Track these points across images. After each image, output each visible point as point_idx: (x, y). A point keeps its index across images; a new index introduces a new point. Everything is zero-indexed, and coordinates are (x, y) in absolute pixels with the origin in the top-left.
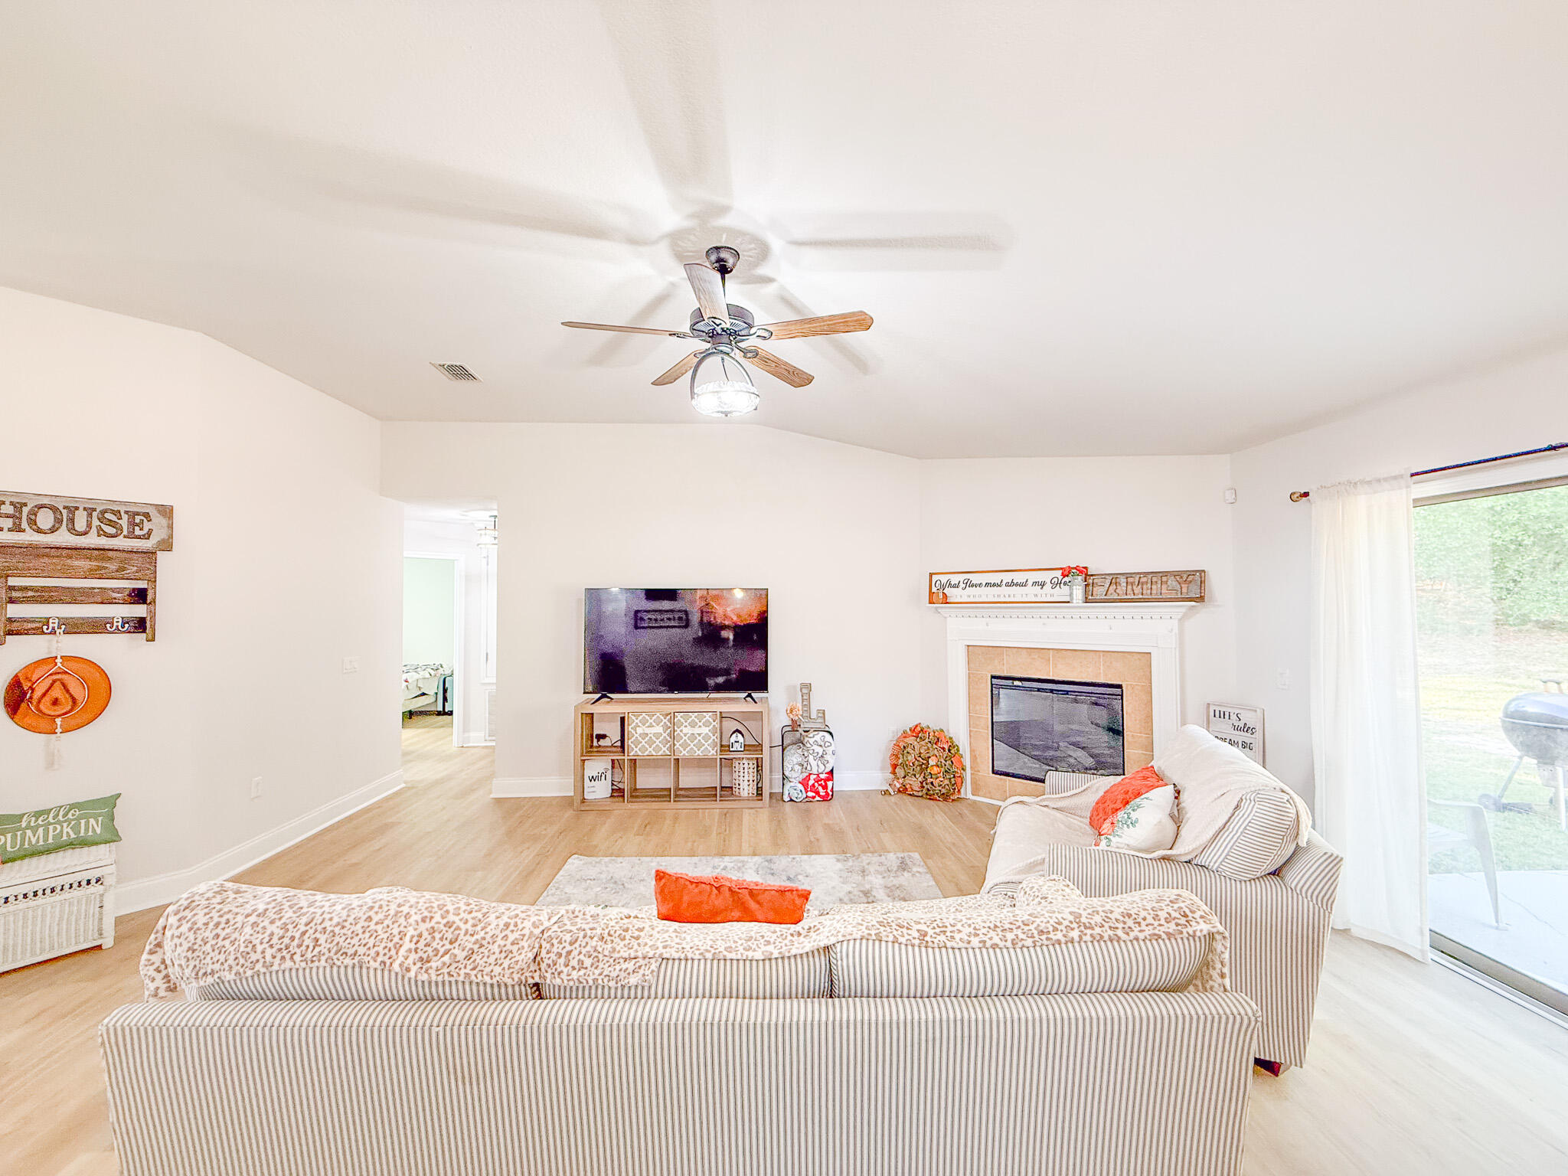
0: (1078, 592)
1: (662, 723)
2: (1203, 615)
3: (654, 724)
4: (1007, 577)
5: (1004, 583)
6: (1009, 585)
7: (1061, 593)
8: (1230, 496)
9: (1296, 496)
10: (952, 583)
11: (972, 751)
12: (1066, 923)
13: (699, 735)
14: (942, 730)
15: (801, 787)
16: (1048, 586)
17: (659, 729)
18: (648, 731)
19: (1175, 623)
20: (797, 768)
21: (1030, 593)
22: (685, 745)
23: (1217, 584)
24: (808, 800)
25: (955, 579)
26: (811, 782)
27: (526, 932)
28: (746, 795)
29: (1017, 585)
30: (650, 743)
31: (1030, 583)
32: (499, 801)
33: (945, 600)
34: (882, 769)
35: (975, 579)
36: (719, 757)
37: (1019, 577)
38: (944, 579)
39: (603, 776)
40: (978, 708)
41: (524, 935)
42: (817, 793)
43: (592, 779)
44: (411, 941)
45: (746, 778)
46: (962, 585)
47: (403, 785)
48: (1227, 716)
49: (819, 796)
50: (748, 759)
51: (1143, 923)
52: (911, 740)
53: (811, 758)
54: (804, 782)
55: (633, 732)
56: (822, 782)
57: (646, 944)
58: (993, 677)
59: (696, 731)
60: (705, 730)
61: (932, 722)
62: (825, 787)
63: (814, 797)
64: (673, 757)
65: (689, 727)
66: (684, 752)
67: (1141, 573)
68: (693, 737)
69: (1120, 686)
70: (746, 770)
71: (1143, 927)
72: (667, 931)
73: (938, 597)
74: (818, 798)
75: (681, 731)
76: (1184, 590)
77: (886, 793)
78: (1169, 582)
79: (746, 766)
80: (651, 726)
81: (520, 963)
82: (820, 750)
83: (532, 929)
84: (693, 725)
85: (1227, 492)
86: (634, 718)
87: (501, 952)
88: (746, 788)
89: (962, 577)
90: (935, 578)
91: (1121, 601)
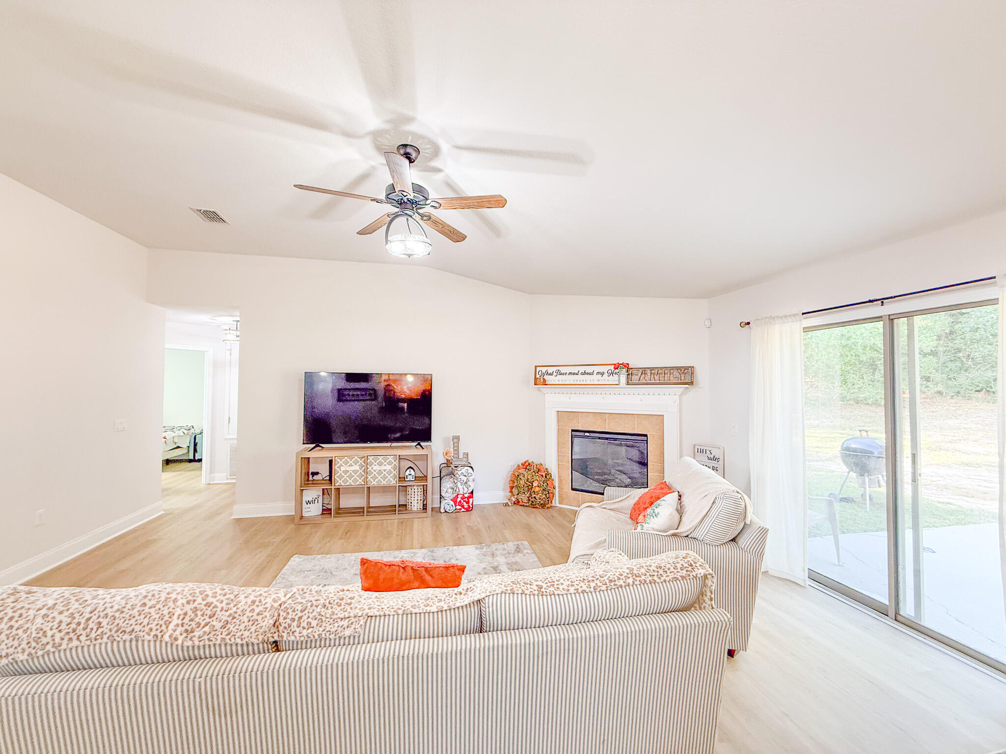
0: (623, 378)
1: (359, 463)
2: (692, 393)
3: (353, 464)
4: (582, 369)
5: (580, 373)
6: (585, 373)
7: (614, 379)
8: (708, 323)
9: (743, 324)
10: (549, 372)
11: (559, 477)
12: (625, 574)
13: (385, 470)
14: (541, 464)
15: (452, 503)
16: (606, 374)
17: (357, 467)
18: (348, 469)
19: (678, 397)
20: (450, 490)
21: (595, 379)
22: (375, 478)
23: (701, 375)
24: (457, 511)
25: (550, 370)
26: (459, 500)
27: (268, 605)
28: (416, 509)
29: (588, 374)
30: (351, 477)
31: (595, 373)
32: (239, 521)
33: (545, 383)
34: (504, 490)
35: (563, 370)
36: (398, 485)
37: (589, 369)
38: (544, 369)
39: (316, 500)
40: (563, 450)
41: (266, 608)
42: (463, 506)
43: (308, 502)
44: (178, 618)
45: (416, 499)
46: (555, 374)
47: (163, 512)
48: (704, 452)
49: (464, 508)
50: (417, 486)
51: (668, 572)
52: (522, 471)
53: (459, 484)
54: (454, 500)
55: (339, 470)
56: (466, 499)
57: (356, 608)
58: (573, 431)
59: (383, 468)
60: (388, 467)
61: (535, 460)
62: (468, 502)
63: (460, 509)
64: (366, 486)
65: (377, 466)
66: (374, 483)
67: (659, 368)
68: (380, 472)
69: (646, 435)
70: (416, 493)
71: (669, 574)
72: (371, 598)
73: (539, 381)
74: (463, 510)
75: (372, 468)
76: (683, 378)
77: (506, 505)
78: (674, 373)
79: (416, 490)
80: (351, 465)
81: (263, 628)
82: (465, 479)
83: (273, 604)
84: (380, 464)
85: (706, 321)
86: (338, 460)
87: (249, 621)
88: (416, 504)
89: (555, 369)
90: (538, 369)
91: (648, 384)
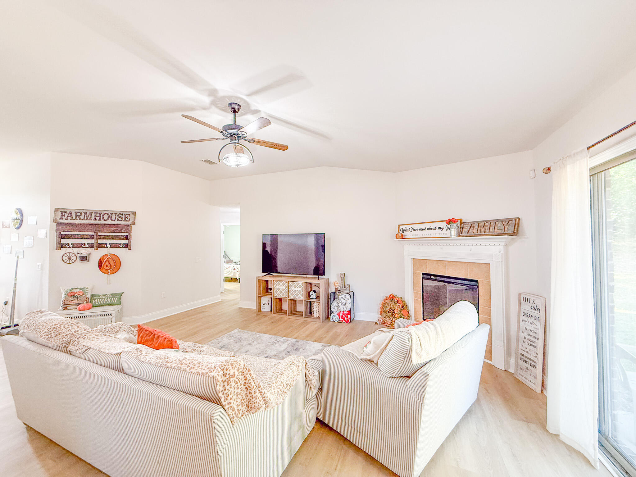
0: (454, 232)
1: (285, 285)
4: (428, 226)
5: (427, 228)
6: (430, 229)
8: (532, 174)
9: (545, 170)
10: (407, 229)
11: (415, 309)
13: (297, 291)
14: (401, 298)
15: (337, 316)
16: (445, 229)
17: (284, 287)
18: (280, 288)
19: (502, 247)
20: (336, 308)
21: (437, 233)
22: (292, 294)
24: (340, 322)
25: (408, 227)
28: (316, 316)
29: (432, 229)
30: (281, 292)
31: (437, 228)
33: (402, 237)
34: (378, 313)
35: (416, 227)
36: (303, 300)
38: (404, 227)
39: (268, 303)
40: (417, 288)
42: (344, 319)
43: (264, 304)
45: (316, 310)
46: (411, 230)
48: (529, 301)
50: (317, 302)
52: (388, 301)
53: (340, 304)
54: (339, 314)
55: (275, 288)
56: (346, 315)
58: (423, 274)
59: (296, 289)
60: (299, 289)
61: (398, 294)
62: (347, 317)
63: (342, 321)
64: (288, 298)
66: (292, 297)
67: (485, 221)
68: (295, 291)
69: (477, 281)
70: (316, 307)
74: (344, 322)
75: (291, 289)
76: (506, 229)
77: (376, 323)
78: (499, 225)
79: (316, 305)
80: (281, 286)
82: (344, 301)
84: (295, 287)
85: (531, 172)
86: (276, 283)
89: (410, 226)
90: (401, 227)
91: (475, 236)
